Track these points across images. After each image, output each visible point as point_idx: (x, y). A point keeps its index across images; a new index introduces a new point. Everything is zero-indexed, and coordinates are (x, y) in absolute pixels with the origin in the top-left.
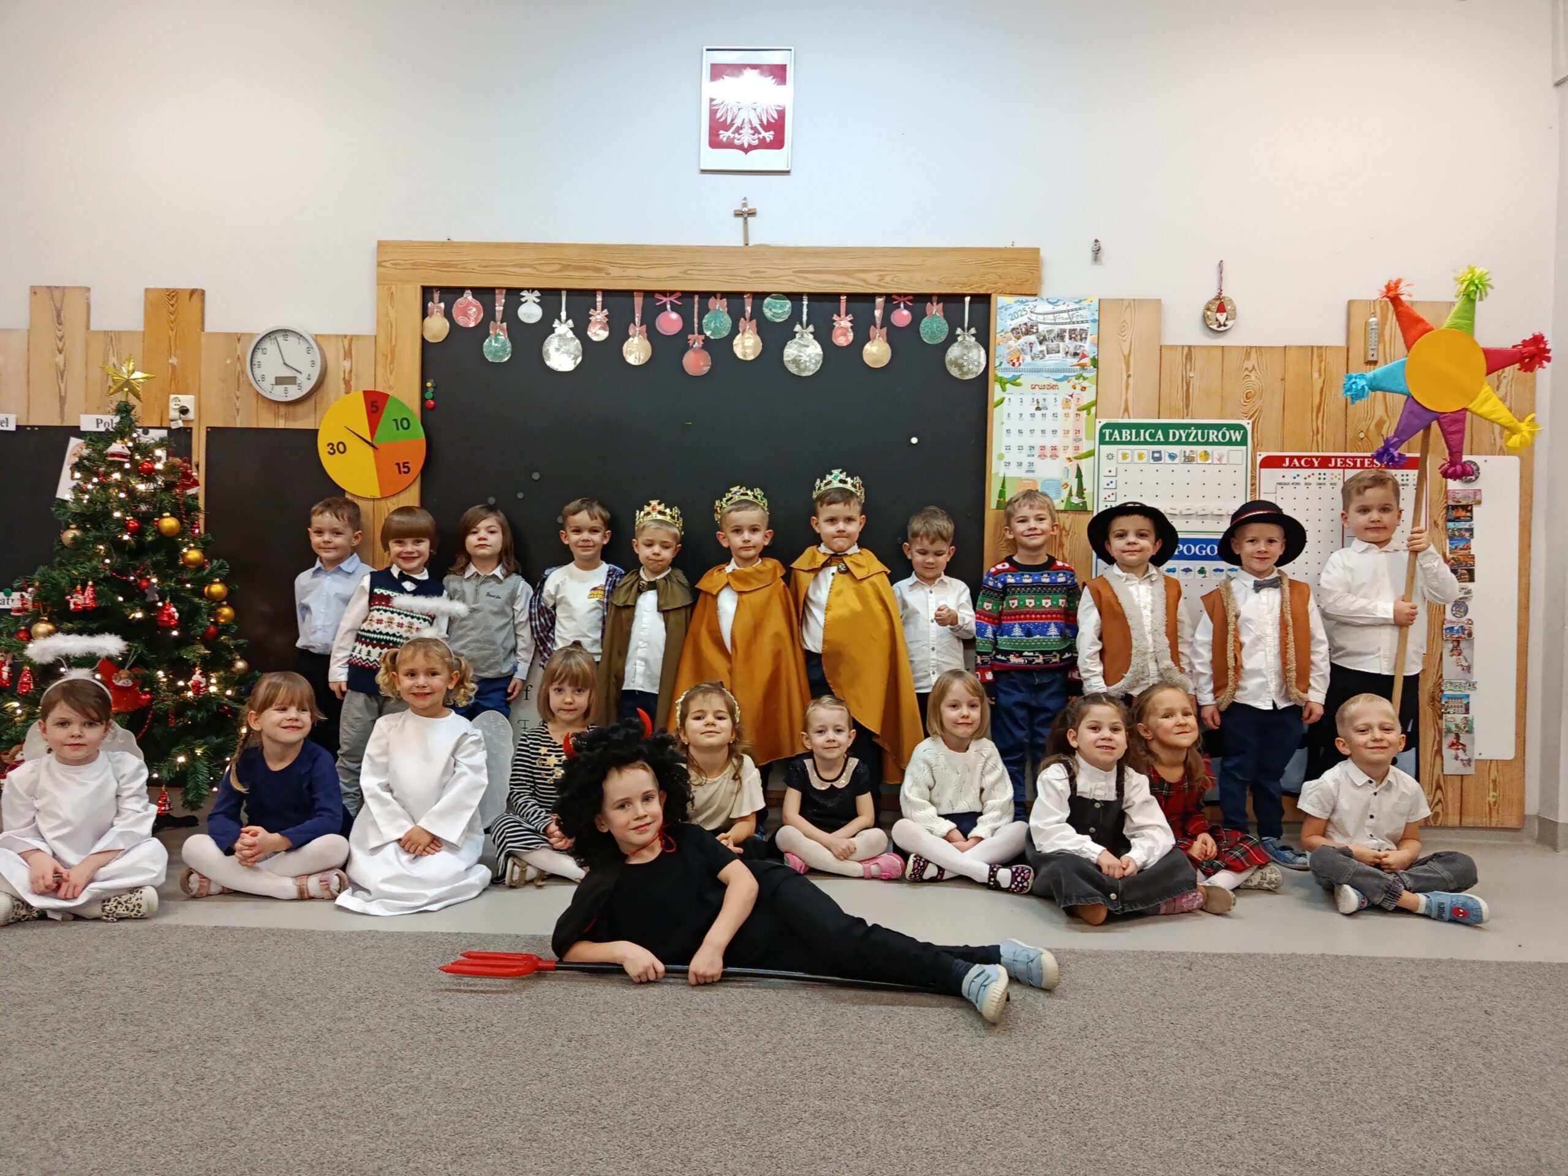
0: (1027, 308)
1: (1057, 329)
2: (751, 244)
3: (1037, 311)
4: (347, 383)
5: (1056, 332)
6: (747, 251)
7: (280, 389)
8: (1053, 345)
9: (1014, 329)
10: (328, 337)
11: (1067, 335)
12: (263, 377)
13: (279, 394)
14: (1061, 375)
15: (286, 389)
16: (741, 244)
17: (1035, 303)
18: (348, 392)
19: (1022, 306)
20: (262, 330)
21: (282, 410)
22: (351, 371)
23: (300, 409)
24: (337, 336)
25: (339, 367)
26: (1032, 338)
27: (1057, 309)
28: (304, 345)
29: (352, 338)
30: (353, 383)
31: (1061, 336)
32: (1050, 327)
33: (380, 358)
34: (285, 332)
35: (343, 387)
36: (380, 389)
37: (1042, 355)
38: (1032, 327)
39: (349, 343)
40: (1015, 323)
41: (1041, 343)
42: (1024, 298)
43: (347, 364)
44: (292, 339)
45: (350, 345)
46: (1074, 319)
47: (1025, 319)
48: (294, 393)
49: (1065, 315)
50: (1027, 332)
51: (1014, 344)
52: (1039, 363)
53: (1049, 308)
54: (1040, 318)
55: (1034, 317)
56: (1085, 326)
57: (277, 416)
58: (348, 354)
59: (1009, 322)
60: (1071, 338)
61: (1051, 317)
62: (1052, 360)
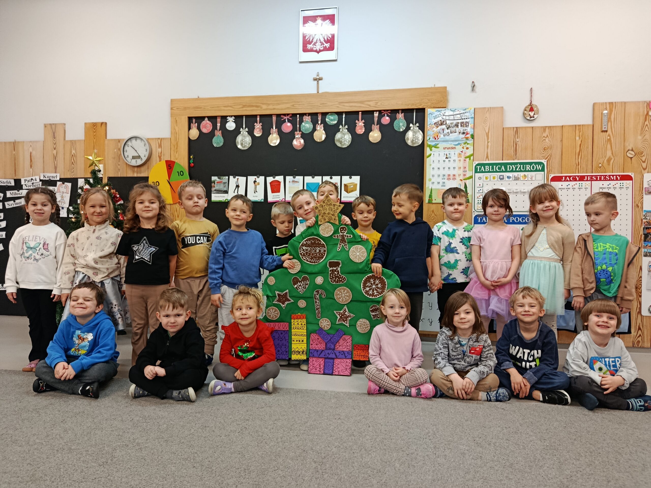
0: (441, 114)
1: (455, 122)
2: (320, 92)
3: (446, 114)
4: (160, 157)
5: (454, 124)
6: (318, 95)
7: (134, 161)
8: (453, 129)
9: (435, 123)
10: (153, 139)
11: (460, 125)
12: (128, 156)
13: (134, 163)
14: (457, 143)
15: (136, 161)
16: (316, 92)
17: (445, 111)
18: (160, 161)
19: (439, 113)
20: (127, 137)
21: (136, 169)
22: (161, 153)
23: (143, 169)
24: (156, 139)
25: (156, 151)
26: (444, 127)
27: (455, 113)
28: (143, 143)
29: (161, 139)
30: (162, 157)
31: (457, 125)
32: (452, 122)
33: (172, 147)
34: (136, 138)
35: (158, 159)
36: (172, 160)
37: (448, 134)
38: (444, 122)
39: (160, 141)
40: (436, 121)
41: (448, 129)
42: (440, 109)
43: (160, 150)
44: (139, 141)
45: (161, 142)
46: (463, 118)
47: (440, 118)
48: (139, 162)
49: (459, 116)
50: (442, 124)
51: (436, 130)
52: (447, 138)
53: (451, 113)
54: (447, 118)
55: (444, 117)
56: (468, 120)
57: (134, 172)
58: (160, 146)
59: (433, 120)
60: (461, 126)
61: (452, 117)
62: (453, 136)
